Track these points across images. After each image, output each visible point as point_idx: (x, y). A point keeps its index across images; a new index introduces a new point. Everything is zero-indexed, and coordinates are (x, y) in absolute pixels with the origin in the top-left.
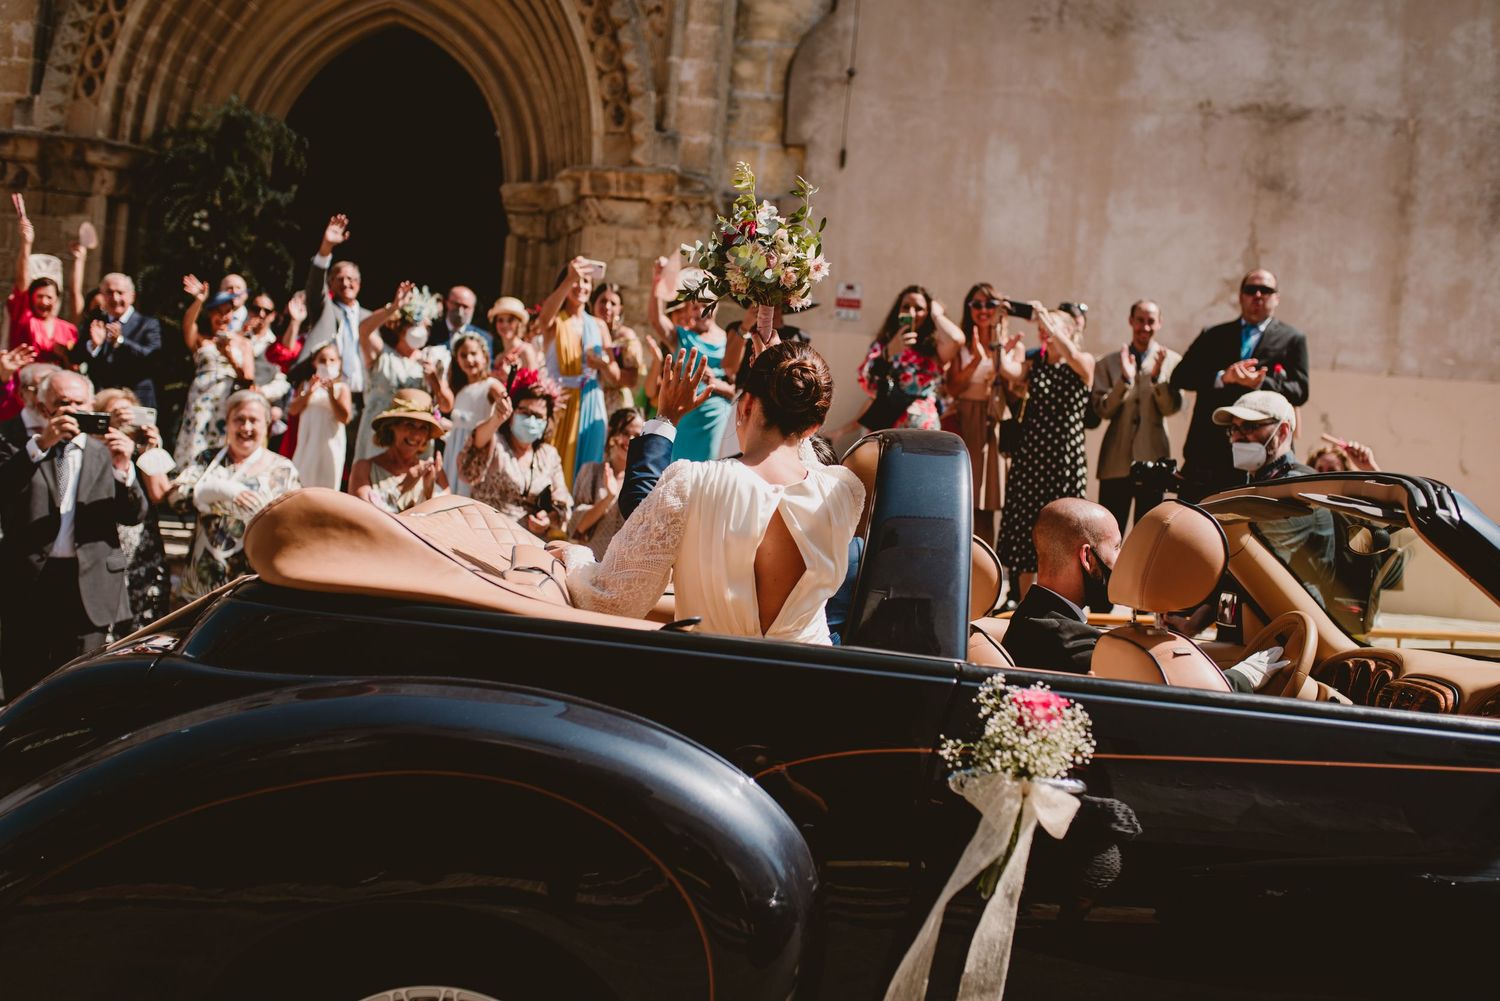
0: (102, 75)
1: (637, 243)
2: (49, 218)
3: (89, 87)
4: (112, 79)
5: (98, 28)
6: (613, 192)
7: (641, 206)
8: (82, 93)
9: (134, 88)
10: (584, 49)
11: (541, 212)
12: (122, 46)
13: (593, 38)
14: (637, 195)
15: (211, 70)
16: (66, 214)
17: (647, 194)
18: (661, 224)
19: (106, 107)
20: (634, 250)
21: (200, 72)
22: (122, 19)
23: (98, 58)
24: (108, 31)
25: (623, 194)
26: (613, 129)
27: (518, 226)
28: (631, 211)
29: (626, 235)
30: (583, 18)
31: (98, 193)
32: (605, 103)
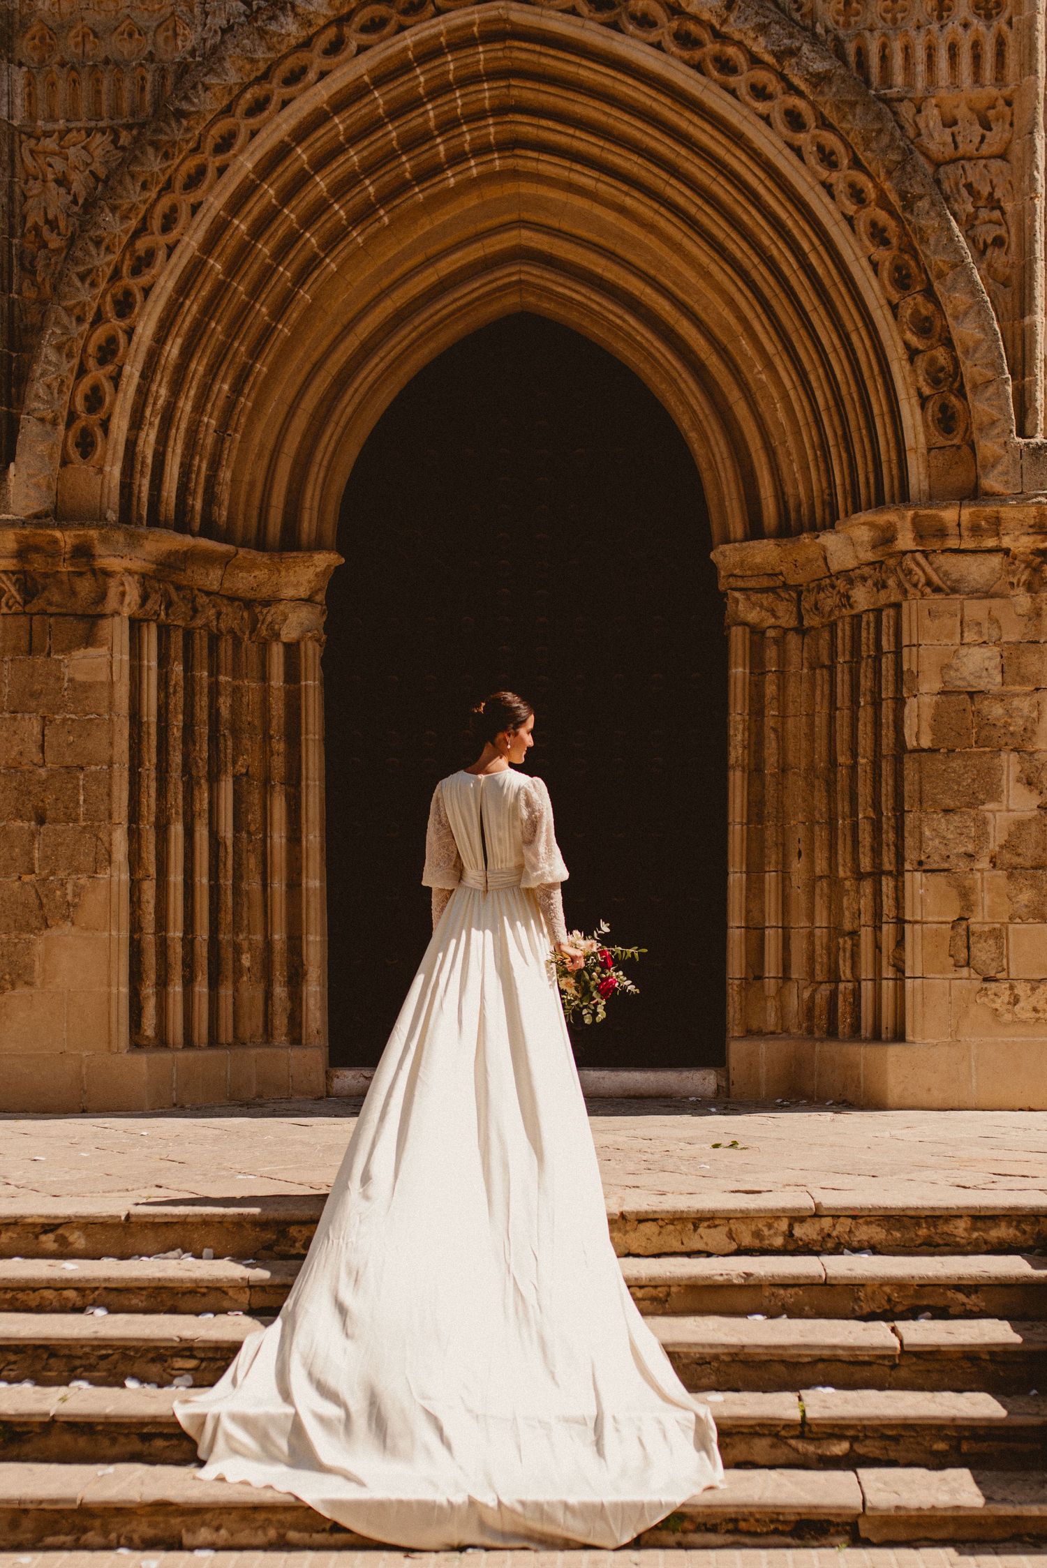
0: (105, 425)
1: (994, 621)
2: (40, 659)
3: (86, 445)
4: (120, 426)
5: (91, 349)
6: (952, 543)
7: (996, 561)
8: (74, 453)
9: (149, 438)
10: (881, 316)
11: (785, 586)
12: (132, 372)
13: (895, 297)
14: (991, 543)
15: (245, 402)
16: (67, 650)
17: (1007, 542)
18: (1029, 587)
19: (115, 472)
20: (989, 631)
21: (231, 405)
22: (130, 332)
23: (95, 400)
24: (108, 352)
25: (968, 544)
26: (940, 440)
27: (747, 610)
28: (978, 570)
29: (976, 609)
30: (875, 266)
31: (116, 613)
32: (923, 401)
